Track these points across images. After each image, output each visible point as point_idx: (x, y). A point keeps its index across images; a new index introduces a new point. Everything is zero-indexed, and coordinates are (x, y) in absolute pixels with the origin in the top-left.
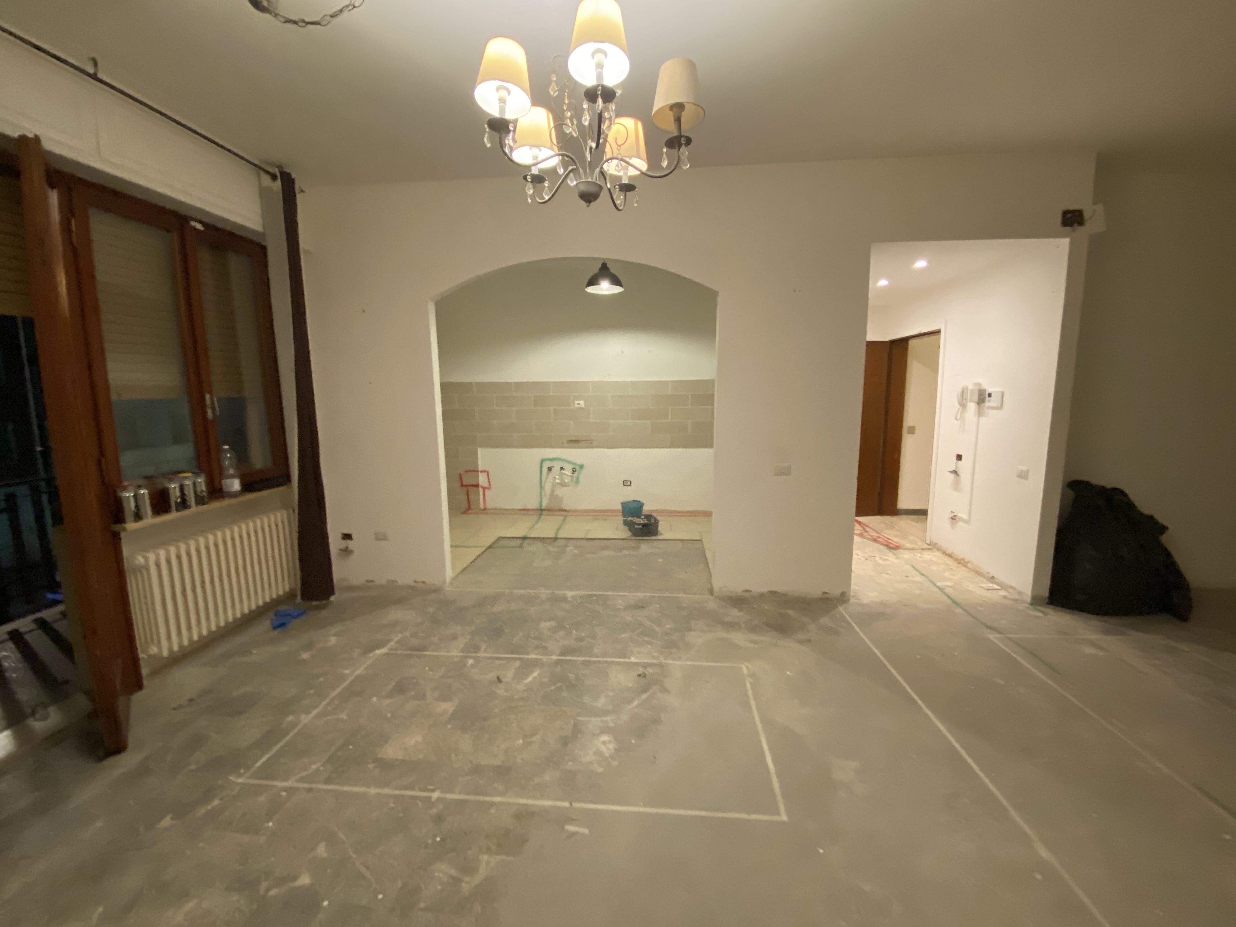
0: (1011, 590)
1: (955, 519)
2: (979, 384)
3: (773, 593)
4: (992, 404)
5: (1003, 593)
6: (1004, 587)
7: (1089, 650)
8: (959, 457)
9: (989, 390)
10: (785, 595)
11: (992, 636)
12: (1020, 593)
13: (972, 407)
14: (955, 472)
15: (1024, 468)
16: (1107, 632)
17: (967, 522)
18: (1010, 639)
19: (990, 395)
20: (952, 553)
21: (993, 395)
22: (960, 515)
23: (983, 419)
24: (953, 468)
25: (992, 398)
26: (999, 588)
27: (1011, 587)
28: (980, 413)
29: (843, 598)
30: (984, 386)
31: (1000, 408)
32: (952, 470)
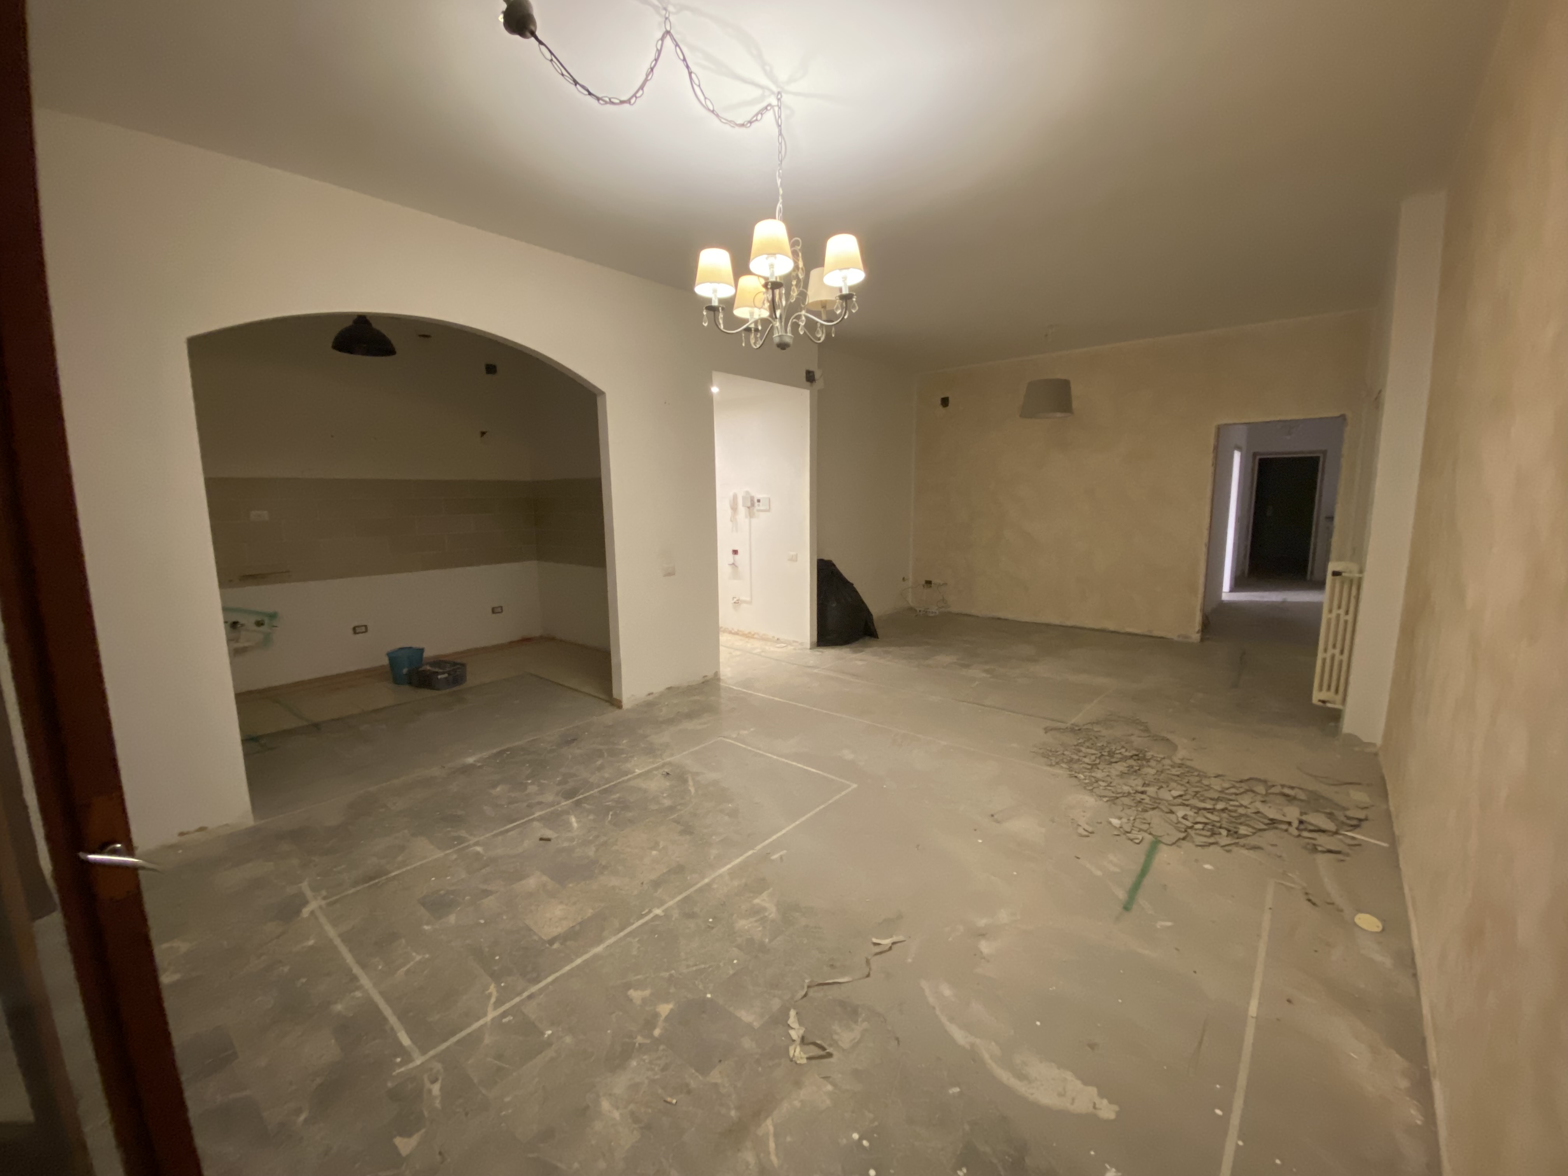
0: (794, 644)
1: (738, 603)
2: (747, 492)
3: (669, 689)
4: (762, 508)
5: (790, 648)
6: (788, 643)
7: (860, 663)
8: (735, 552)
9: (758, 496)
10: (678, 688)
11: (816, 671)
12: (802, 644)
13: (742, 510)
14: (733, 564)
15: (793, 553)
16: (855, 652)
17: (750, 603)
18: (824, 669)
19: (759, 501)
20: (738, 630)
21: (761, 501)
22: (743, 598)
23: (754, 521)
24: (731, 561)
25: (761, 503)
26: (785, 645)
27: (794, 642)
28: (751, 515)
29: (716, 677)
30: (753, 494)
31: (768, 511)
32: (731, 563)
